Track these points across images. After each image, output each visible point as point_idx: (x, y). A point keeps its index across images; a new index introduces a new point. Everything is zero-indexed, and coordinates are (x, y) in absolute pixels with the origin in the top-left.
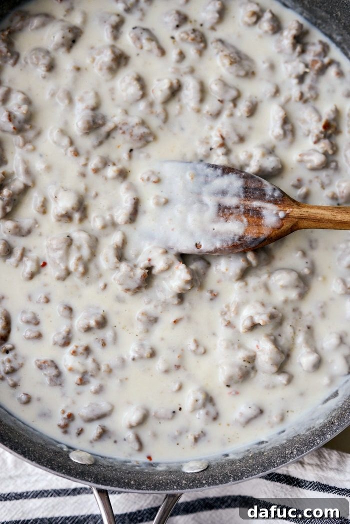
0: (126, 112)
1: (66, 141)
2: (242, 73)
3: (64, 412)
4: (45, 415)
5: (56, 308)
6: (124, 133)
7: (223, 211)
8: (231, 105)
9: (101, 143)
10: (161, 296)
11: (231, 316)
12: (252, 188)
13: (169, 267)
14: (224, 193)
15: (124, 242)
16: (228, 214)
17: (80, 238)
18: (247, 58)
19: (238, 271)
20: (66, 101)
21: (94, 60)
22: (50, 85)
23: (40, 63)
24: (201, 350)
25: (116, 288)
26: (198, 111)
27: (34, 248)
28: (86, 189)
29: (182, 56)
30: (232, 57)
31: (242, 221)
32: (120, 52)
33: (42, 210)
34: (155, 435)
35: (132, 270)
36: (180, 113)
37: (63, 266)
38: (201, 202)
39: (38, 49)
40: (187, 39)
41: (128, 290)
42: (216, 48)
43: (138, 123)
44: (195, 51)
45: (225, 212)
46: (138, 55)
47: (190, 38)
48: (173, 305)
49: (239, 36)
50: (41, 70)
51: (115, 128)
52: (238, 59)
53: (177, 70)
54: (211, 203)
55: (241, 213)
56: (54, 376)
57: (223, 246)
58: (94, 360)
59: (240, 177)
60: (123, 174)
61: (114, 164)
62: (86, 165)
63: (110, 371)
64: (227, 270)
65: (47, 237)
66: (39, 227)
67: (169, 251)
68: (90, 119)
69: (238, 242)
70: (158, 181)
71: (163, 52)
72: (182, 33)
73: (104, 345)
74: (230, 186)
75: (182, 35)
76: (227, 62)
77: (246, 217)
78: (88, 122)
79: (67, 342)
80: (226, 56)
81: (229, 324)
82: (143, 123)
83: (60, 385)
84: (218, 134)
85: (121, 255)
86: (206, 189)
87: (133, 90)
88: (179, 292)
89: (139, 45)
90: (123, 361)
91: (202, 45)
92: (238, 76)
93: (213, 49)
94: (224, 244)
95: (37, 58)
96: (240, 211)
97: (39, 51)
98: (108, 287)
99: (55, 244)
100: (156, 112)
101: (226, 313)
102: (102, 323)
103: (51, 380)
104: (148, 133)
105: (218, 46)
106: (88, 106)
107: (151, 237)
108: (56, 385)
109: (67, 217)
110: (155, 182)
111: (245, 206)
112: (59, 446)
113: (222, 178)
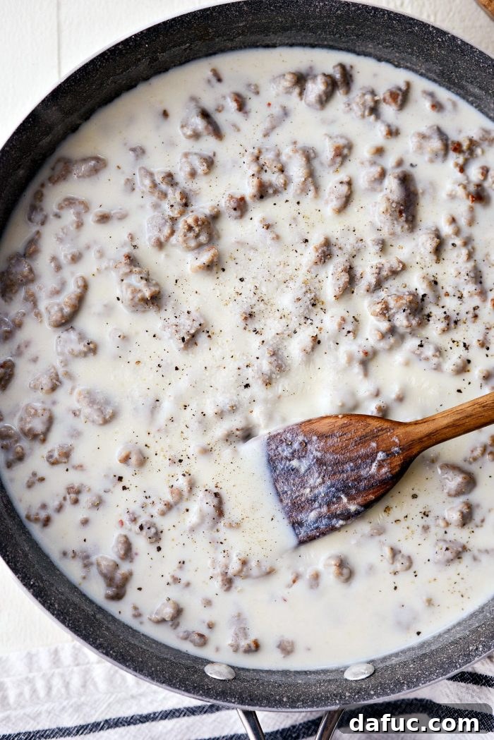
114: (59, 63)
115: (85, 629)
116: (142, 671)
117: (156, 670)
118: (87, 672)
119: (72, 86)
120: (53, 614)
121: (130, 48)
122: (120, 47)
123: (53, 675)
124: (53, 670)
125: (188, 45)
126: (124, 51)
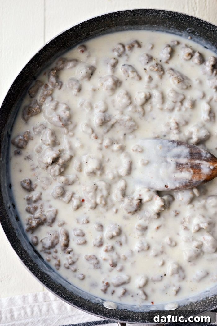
0: (122, 113)
1: (90, 131)
2: (185, 87)
3: (103, 282)
4: (94, 285)
5: (93, 226)
6: (121, 125)
7: (179, 166)
8: (180, 104)
9: (108, 131)
10: (147, 215)
11: (186, 224)
12: (194, 153)
13: (151, 199)
14: (179, 156)
15: (126, 186)
16: (182, 168)
17: (102, 185)
18: (187, 78)
19: (189, 199)
20: (90, 109)
21: (102, 84)
22: (80, 100)
23: (74, 88)
24: (174, 243)
25: (123, 212)
26: (162, 109)
27: (77, 191)
28: (103, 157)
29: (151, 78)
30: (179, 79)
31: (190, 172)
32: (117, 79)
33: (79, 169)
34: (153, 291)
35: (131, 201)
36: (151, 111)
37: (93, 201)
38: (166, 161)
39: (72, 79)
40: (154, 70)
41: (130, 212)
42: (170, 74)
43: (128, 119)
44: (158, 76)
45: (180, 167)
46: (126, 80)
47: (155, 69)
48: (155, 219)
49: (182, 66)
50: (75, 91)
51: (117, 122)
52: (183, 80)
53: (148, 87)
54: (172, 161)
55: (189, 167)
56: (96, 264)
57: (180, 186)
58: (117, 254)
59: (187, 147)
60: (122, 149)
61: (117, 143)
62: (101, 144)
63: (125, 259)
64: (182, 199)
65: (84, 185)
66: (78, 180)
67: (151, 190)
68: (103, 118)
69: (188, 183)
70: (142, 151)
71: (140, 78)
72: (150, 66)
73: (121, 244)
74: (182, 152)
75: (151, 68)
76: (176, 82)
77: (192, 169)
78: (102, 120)
79: (101, 244)
80: (175, 78)
81: (186, 228)
82: (131, 119)
83: (100, 268)
84: (174, 121)
85: (124, 194)
86: (168, 154)
87: (125, 100)
88: (158, 212)
89: (127, 75)
90: (132, 252)
91: (162, 72)
92: (182, 89)
93: (167, 75)
94: (181, 185)
95: (72, 85)
96: (188, 166)
97: (73, 80)
98: (119, 211)
99: (88, 189)
100: (138, 110)
101: (183, 223)
102: (119, 233)
103: (94, 266)
104: (134, 125)
105: (171, 73)
106: (101, 110)
107: (140, 182)
108: (97, 268)
109: (93, 173)
110: (140, 152)
111: (191, 163)
112: (97, 299)
113: (177, 148)
114: (44, 35)
115: (52, 285)
116: (77, 304)
117: (83, 304)
118: (50, 305)
119: (52, 45)
120: (38, 278)
121: (79, 29)
122: (74, 28)
123: (34, 306)
124: (34, 304)
125: (103, 29)
126: (76, 30)
